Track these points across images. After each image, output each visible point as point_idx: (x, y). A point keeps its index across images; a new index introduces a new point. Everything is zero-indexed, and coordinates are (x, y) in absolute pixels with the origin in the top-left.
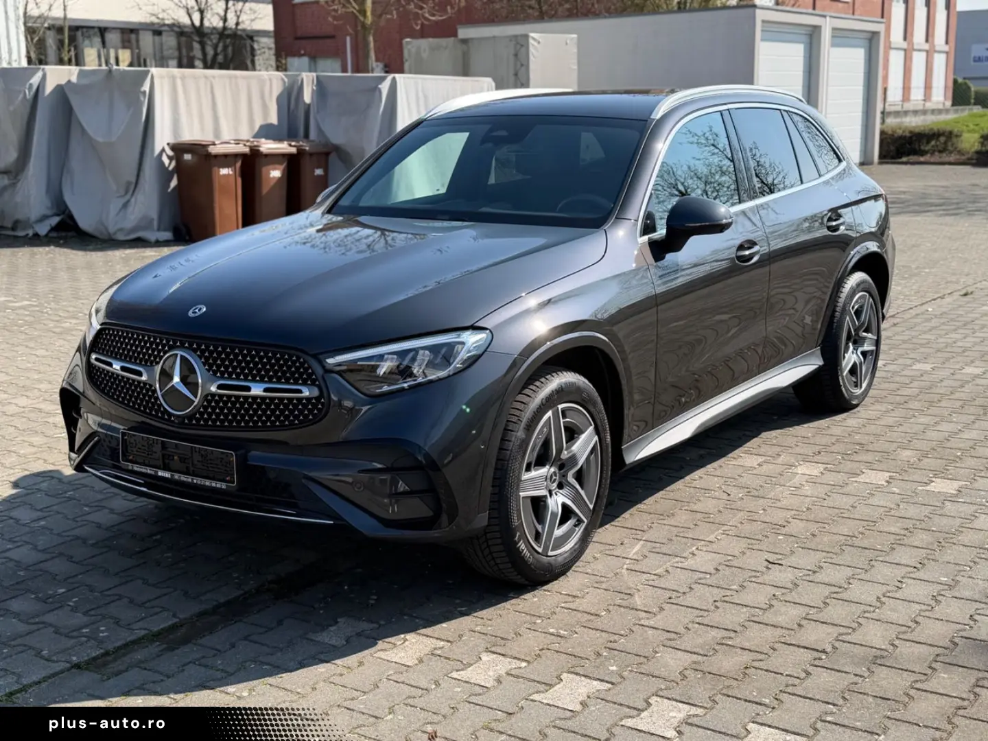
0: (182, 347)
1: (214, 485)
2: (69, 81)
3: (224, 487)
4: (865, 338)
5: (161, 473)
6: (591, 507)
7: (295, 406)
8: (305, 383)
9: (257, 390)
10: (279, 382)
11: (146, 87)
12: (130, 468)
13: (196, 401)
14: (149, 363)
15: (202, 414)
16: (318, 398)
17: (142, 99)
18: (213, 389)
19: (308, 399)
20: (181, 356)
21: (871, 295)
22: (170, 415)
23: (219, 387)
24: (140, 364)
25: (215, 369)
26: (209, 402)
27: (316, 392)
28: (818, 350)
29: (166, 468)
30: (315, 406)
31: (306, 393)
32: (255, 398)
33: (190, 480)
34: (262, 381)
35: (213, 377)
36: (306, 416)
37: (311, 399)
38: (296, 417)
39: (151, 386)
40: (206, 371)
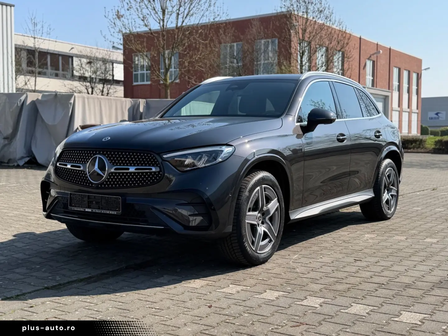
0: (99, 154)
1: (111, 213)
2: (38, 99)
3: (115, 213)
4: (392, 189)
5: (86, 210)
6: (276, 235)
7: (149, 176)
8: (153, 166)
9: (132, 169)
10: (142, 165)
11: (72, 101)
12: (73, 209)
13: (105, 176)
14: (84, 162)
15: (107, 182)
16: (159, 172)
17: (70, 106)
18: (113, 170)
19: (155, 172)
20: (99, 157)
21: (394, 170)
22: (92, 183)
23: (115, 169)
24: (80, 163)
25: (113, 162)
26: (110, 176)
27: (158, 170)
28: (372, 190)
29: (89, 207)
30: (158, 176)
31: (154, 169)
32: (131, 173)
33: (100, 212)
34: (134, 166)
35: (113, 165)
36: (153, 180)
37: (156, 172)
38: (149, 181)
39: (84, 172)
40: (110, 163)
